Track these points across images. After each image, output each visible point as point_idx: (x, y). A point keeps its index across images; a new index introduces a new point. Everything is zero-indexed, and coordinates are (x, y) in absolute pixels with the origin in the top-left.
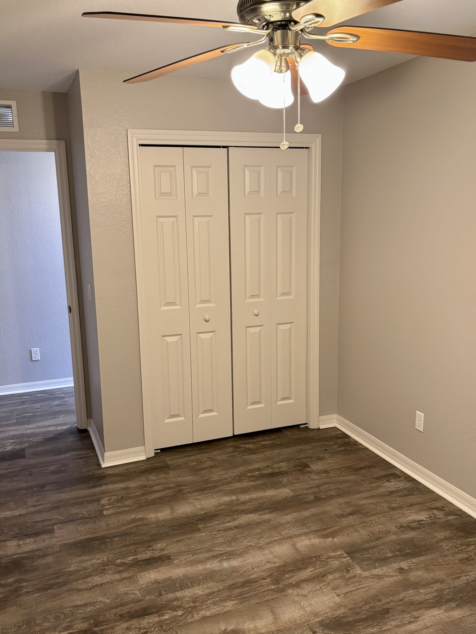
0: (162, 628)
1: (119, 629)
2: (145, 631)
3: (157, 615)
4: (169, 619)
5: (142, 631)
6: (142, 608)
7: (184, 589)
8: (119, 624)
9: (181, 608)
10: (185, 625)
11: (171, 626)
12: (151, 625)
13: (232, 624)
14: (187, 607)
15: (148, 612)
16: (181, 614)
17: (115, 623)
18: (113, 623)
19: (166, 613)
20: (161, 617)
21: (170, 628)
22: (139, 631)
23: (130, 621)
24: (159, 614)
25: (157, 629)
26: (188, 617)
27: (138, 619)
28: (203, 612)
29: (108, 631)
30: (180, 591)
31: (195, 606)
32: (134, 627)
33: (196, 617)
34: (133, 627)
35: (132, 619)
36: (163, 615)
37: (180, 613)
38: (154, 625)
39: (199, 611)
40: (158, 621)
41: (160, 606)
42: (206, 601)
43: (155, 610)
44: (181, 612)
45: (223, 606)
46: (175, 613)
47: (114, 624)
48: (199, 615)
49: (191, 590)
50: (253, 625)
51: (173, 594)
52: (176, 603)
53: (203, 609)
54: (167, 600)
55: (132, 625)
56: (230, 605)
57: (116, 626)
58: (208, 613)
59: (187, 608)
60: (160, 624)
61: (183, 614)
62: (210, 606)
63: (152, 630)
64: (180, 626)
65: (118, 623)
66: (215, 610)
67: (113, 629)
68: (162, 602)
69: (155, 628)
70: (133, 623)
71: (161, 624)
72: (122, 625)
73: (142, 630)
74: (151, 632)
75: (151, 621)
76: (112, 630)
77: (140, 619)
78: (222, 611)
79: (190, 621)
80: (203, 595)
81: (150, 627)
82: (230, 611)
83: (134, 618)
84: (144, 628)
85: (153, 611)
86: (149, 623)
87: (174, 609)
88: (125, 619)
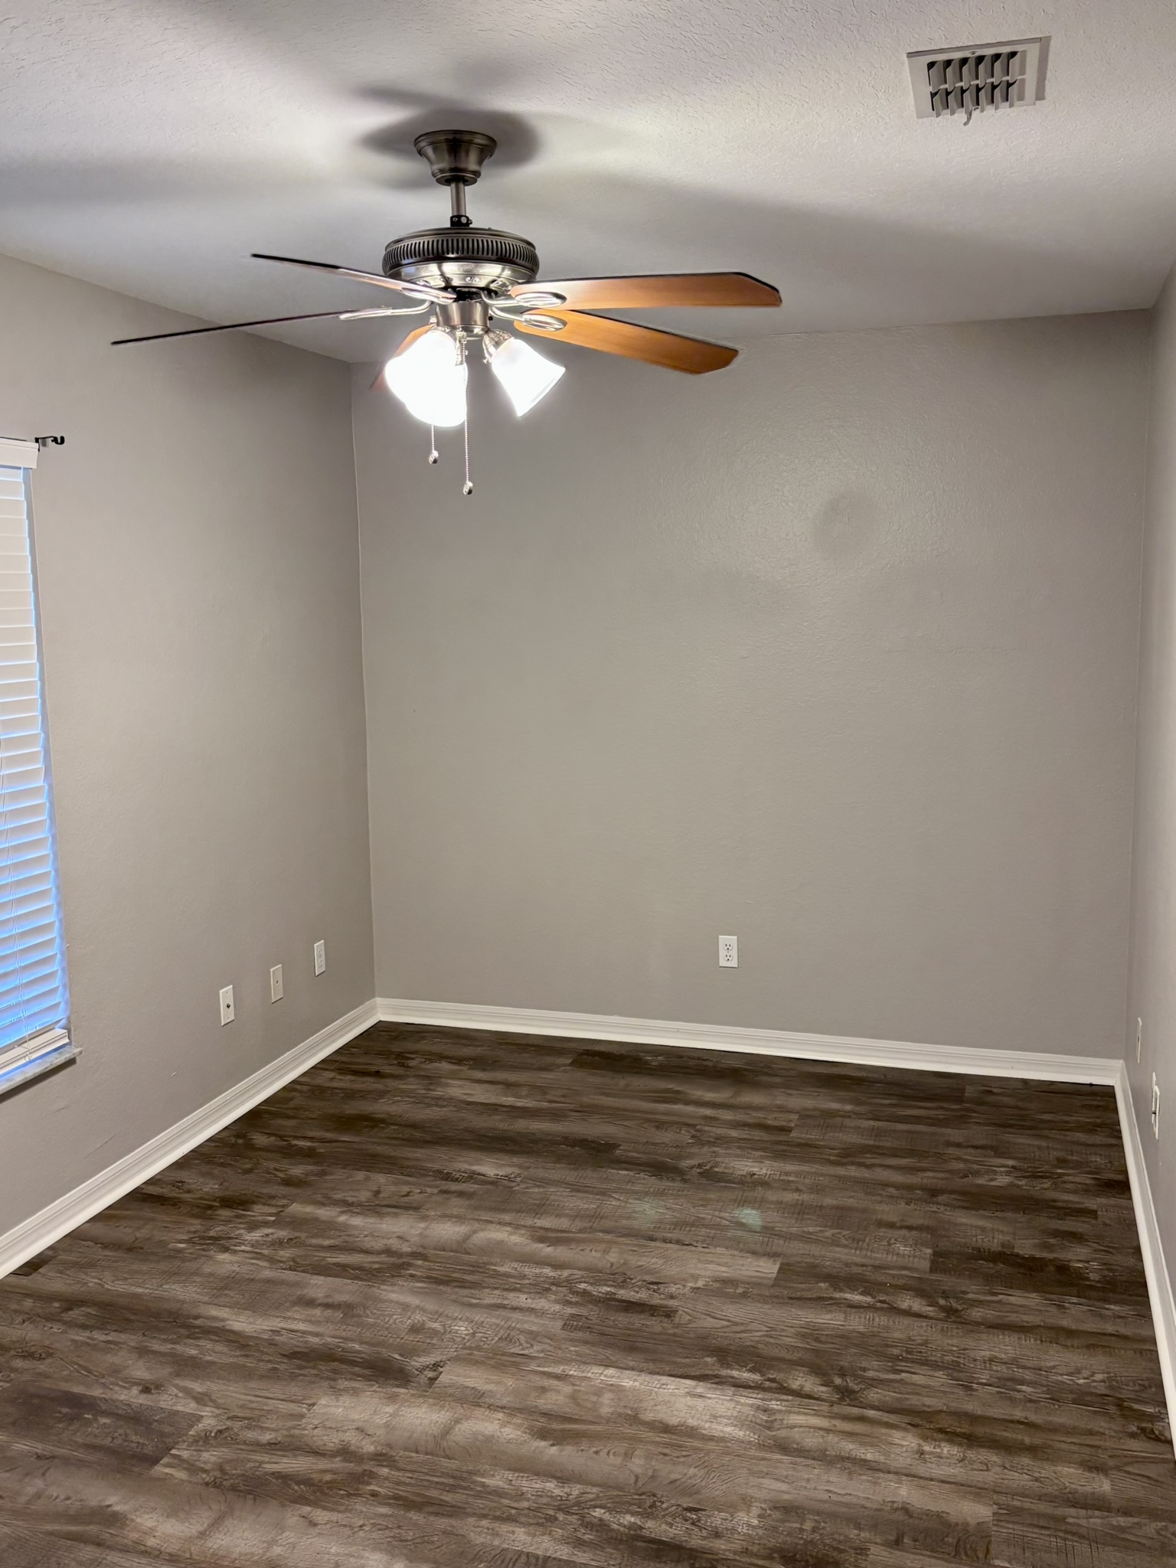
0: (655, 1502)
1: (733, 1543)
2: (688, 1514)
3: (644, 1531)
4: (628, 1512)
5: (695, 1517)
6: (660, 1562)
7: (541, 1557)
8: (727, 1553)
9: (588, 1520)
10: (611, 1487)
11: (637, 1497)
12: (670, 1520)
13: (533, 1449)
14: (576, 1517)
15: (655, 1546)
16: (597, 1510)
17: (735, 1560)
18: (739, 1561)
19: (625, 1526)
20: (639, 1523)
21: (641, 1495)
22: (699, 1521)
23: (703, 1548)
24: (639, 1532)
25: (664, 1506)
26: (591, 1496)
27: (684, 1544)
28: (557, 1492)
29: (758, 1550)
30: (555, 1559)
31: (559, 1509)
32: (704, 1531)
33: (576, 1490)
34: (704, 1533)
35: (696, 1551)
36: (631, 1526)
37: (598, 1513)
38: (664, 1516)
39: (561, 1496)
40: (652, 1519)
41: (621, 1547)
42: (529, 1509)
43: (639, 1544)
44: (594, 1514)
45: (510, 1484)
46: (607, 1516)
47: (737, 1558)
48: (568, 1490)
49: (531, 1550)
50: (503, 1430)
51: (574, 1559)
52: (587, 1536)
53: (551, 1497)
54: (598, 1552)
55: (704, 1538)
56: (497, 1480)
57: (735, 1553)
58: (551, 1485)
59: (577, 1514)
60: (650, 1512)
61: (595, 1507)
62: (533, 1495)
63: (674, 1508)
64: (621, 1489)
65: (731, 1556)
66: (531, 1485)
67: (747, 1549)
68: (611, 1554)
69: (667, 1509)
70: (699, 1541)
71: (650, 1510)
72: (723, 1547)
73: (692, 1519)
74: (679, 1505)
75: (664, 1526)
76: (750, 1548)
77: (681, 1542)
78: (523, 1477)
79: (595, 1490)
80: (522, 1523)
81: (674, 1516)
82: (509, 1470)
83: (691, 1549)
84: (686, 1520)
85: (644, 1544)
86: (670, 1523)
87: (602, 1526)
88: (710, 1556)
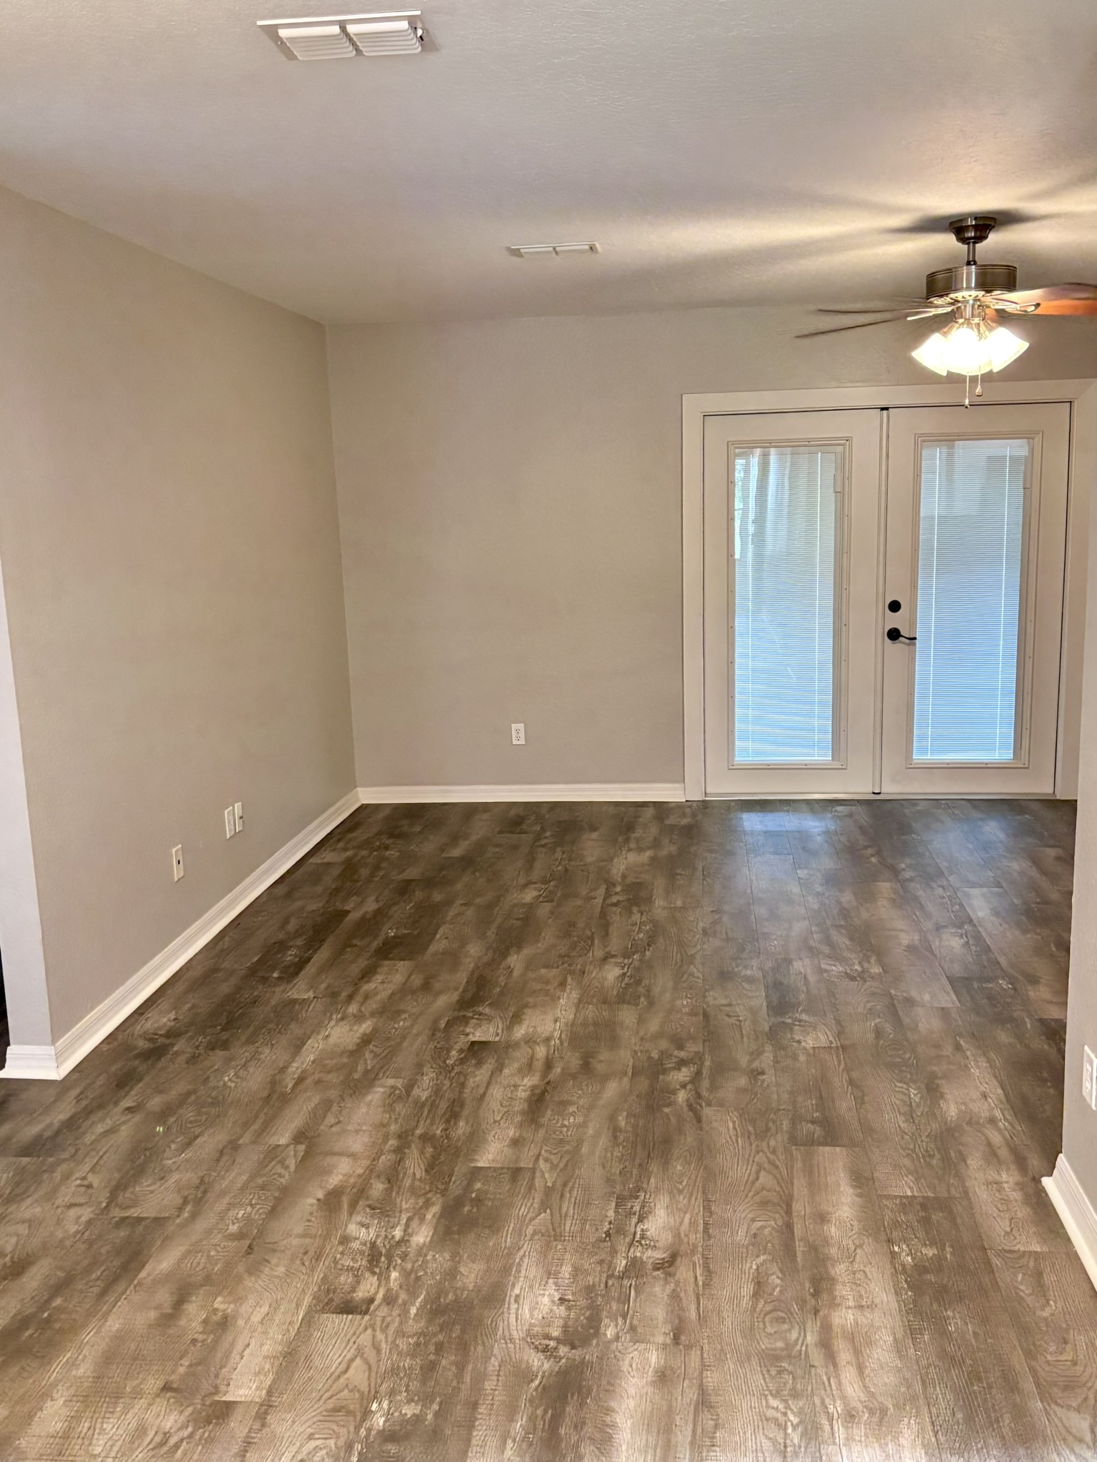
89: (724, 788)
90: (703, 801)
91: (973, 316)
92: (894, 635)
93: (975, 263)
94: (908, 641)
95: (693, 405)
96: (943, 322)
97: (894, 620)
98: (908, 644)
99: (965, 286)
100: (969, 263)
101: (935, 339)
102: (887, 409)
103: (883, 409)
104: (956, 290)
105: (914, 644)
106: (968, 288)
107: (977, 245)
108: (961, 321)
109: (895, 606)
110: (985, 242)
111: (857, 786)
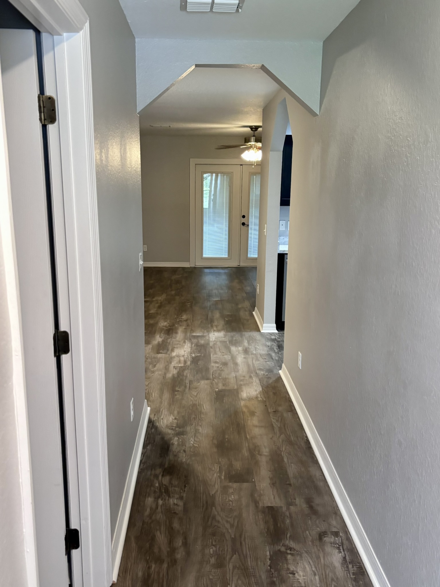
89: (199, 264)
90: (195, 267)
91: (254, 148)
92: (243, 224)
93: (255, 136)
94: (247, 226)
95: (193, 162)
96: (248, 148)
97: (243, 220)
98: (247, 227)
99: (252, 141)
100: (253, 136)
101: (246, 152)
102: (242, 165)
103: (241, 165)
104: (251, 142)
105: (248, 227)
106: (253, 142)
107: (255, 132)
108: (252, 149)
109: (244, 217)
110: (257, 131)
111: (234, 264)
